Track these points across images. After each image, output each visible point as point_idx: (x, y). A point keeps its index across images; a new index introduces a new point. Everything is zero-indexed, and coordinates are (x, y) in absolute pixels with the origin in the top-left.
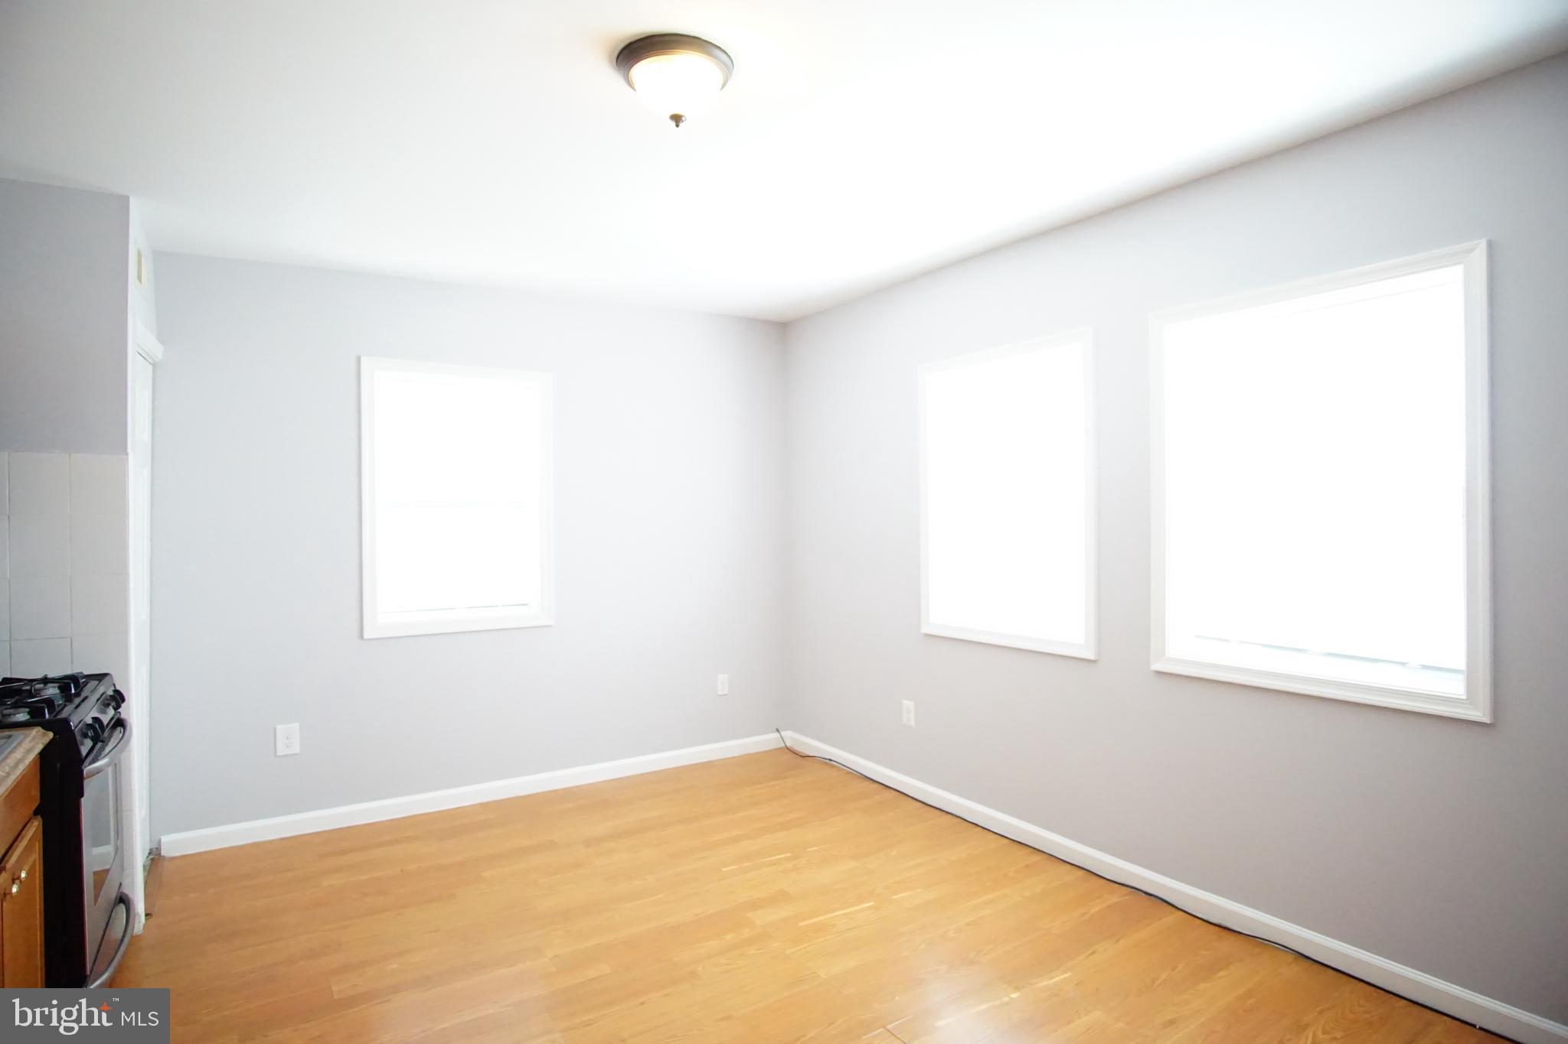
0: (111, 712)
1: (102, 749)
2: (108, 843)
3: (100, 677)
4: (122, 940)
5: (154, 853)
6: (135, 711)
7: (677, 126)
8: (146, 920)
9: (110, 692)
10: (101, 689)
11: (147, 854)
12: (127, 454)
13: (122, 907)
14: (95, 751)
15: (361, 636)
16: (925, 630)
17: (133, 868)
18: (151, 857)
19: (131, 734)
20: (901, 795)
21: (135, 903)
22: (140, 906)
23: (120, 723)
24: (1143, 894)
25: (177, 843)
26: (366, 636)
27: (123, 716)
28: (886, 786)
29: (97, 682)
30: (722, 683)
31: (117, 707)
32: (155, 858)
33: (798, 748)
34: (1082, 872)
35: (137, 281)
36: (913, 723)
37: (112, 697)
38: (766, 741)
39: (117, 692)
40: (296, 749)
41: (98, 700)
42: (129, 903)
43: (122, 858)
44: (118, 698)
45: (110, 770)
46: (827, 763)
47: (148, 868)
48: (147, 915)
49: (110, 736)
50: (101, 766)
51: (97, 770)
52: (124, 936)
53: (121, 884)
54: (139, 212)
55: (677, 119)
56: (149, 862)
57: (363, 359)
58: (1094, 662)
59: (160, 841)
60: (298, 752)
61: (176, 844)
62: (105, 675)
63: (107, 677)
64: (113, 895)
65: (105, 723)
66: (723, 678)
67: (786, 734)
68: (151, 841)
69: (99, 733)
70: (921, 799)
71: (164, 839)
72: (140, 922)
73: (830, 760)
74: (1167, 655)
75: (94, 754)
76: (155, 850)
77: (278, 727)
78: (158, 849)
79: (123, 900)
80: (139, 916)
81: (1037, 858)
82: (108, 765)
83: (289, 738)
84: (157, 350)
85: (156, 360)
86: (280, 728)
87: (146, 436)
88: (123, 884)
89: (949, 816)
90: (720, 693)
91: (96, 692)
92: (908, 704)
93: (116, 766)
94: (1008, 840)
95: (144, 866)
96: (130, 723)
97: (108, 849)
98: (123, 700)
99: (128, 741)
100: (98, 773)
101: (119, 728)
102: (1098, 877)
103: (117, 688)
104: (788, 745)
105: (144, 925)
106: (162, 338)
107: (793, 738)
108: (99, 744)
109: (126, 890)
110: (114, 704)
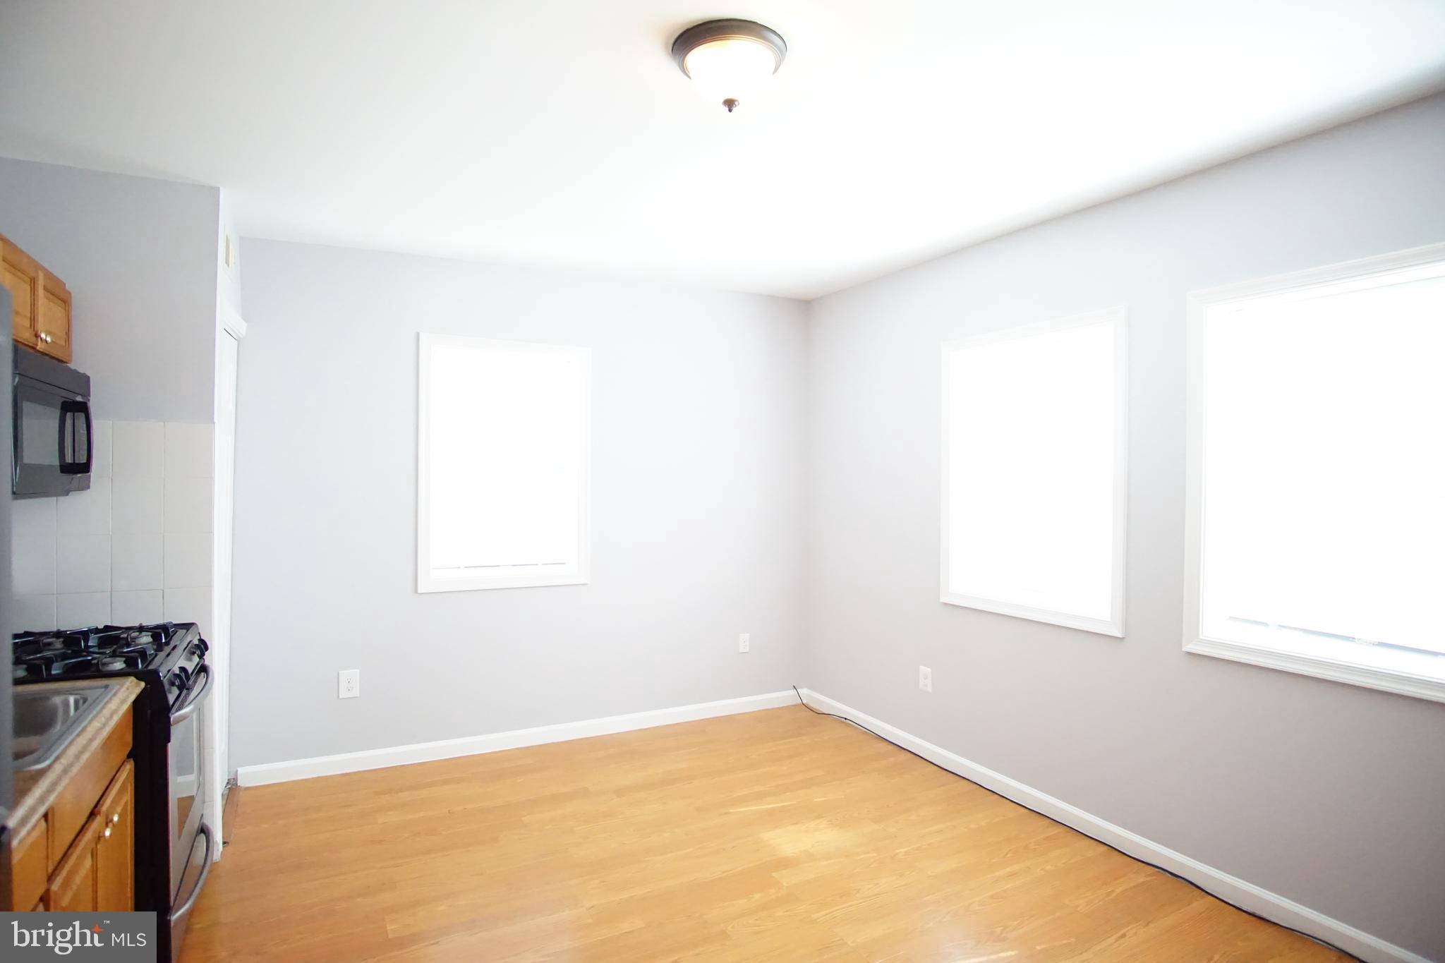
0: (196, 659)
1: (188, 695)
2: (192, 773)
3: (187, 626)
4: (204, 867)
5: (231, 782)
6: (217, 659)
7: (730, 111)
8: (223, 847)
9: (196, 642)
10: (189, 639)
11: (225, 784)
12: (214, 423)
13: (203, 837)
14: (181, 699)
15: (416, 591)
16: (943, 599)
17: (213, 801)
18: (229, 786)
19: (213, 680)
20: (918, 757)
21: (214, 833)
22: (218, 835)
23: (203, 669)
24: (1170, 875)
25: (253, 775)
26: (419, 591)
27: (207, 663)
28: (901, 747)
29: (185, 631)
30: (744, 641)
31: (201, 656)
32: (232, 788)
33: (813, 705)
34: (1103, 849)
35: (226, 265)
36: (930, 689)
37: (197, 646)
38: (781, 698)
39: (202, 641)
40: (356, 693)
41: (185, 649)
42: (209, 832)
43: (204, 793)
44: (203, 646)
45: (195, 716)
46: (842, 722)
47: (226, 797)
48: (224, 843)
49: (195, 682)
50: (186, 713)
51: (183, 717)
52: (205, 863)
53: (202, 815)
54: (226, 199)
55: (730, 104)
56: (227, 792)
57: (422, 335)
58: (1122, 639)
59: (237, 771)
60: (358, 696)
61: (250, 776)
62: (192, 624)
63: (194, 626)
64: (196, 826)
65: (190, 672)
66: (744, 637)
67: (803, 691)
68: (229, 772)
69: (184, 681)
70: (938, 764)
71: (241, 771)
72: (218, 850)
73: (846, 719)
74: (1201, 637)
75: (181, 701)
76: (232, 780)
77: (340, 672)
78: (235, 779)
79: (204, 830)
80: (218, 845)
81: (1056, 830)
82: (192, 711)
83: (351, 681)
84: (241, 327)
85: (242, 337)
86: (344, 674)
87: (231, 406)
88: (204, 816)
89: (965, 781)
90: (741, 651)
91: (184, 640)
92: (924, 670)
93: (199, 710)
94: (1026, 810)
95: (222, 795)
96: (212, 671)
97: (192, 777)
98: (206, 648)
99: (210, 688)
100: (184, 719)
101: (203, 674)
102: (1120, 854)
103: (202, 638)
104: (804, 702)
105: (222, 853)
106: (246, 317)
107: (809, 696)
108: (185, 692)
109: (206, 821)
110: (198, 652)
